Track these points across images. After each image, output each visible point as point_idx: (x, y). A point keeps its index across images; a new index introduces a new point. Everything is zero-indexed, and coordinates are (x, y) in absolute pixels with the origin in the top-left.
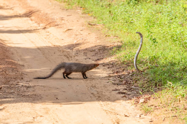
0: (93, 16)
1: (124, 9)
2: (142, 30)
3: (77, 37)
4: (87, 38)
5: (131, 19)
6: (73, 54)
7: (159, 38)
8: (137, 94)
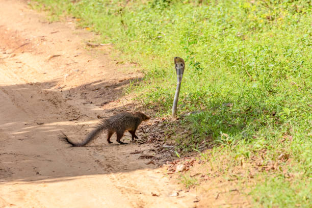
0: (95, 31)
1: (145, 16)
2: (176, 49)
3: (70, 67)
4: (86, 68)
5: (157, 32)
6: (64, 97)
7: (205, 61)
8: (172, 157)
